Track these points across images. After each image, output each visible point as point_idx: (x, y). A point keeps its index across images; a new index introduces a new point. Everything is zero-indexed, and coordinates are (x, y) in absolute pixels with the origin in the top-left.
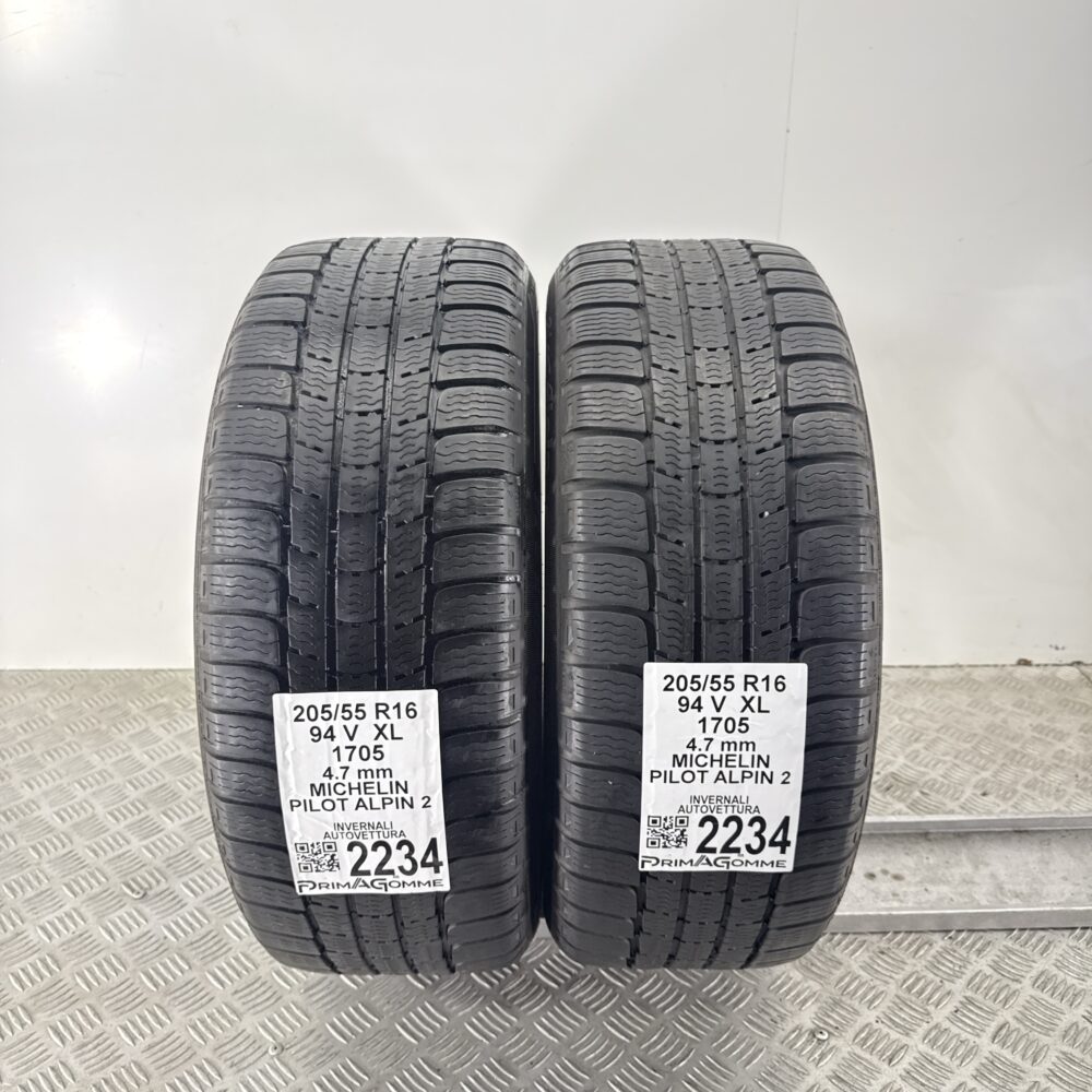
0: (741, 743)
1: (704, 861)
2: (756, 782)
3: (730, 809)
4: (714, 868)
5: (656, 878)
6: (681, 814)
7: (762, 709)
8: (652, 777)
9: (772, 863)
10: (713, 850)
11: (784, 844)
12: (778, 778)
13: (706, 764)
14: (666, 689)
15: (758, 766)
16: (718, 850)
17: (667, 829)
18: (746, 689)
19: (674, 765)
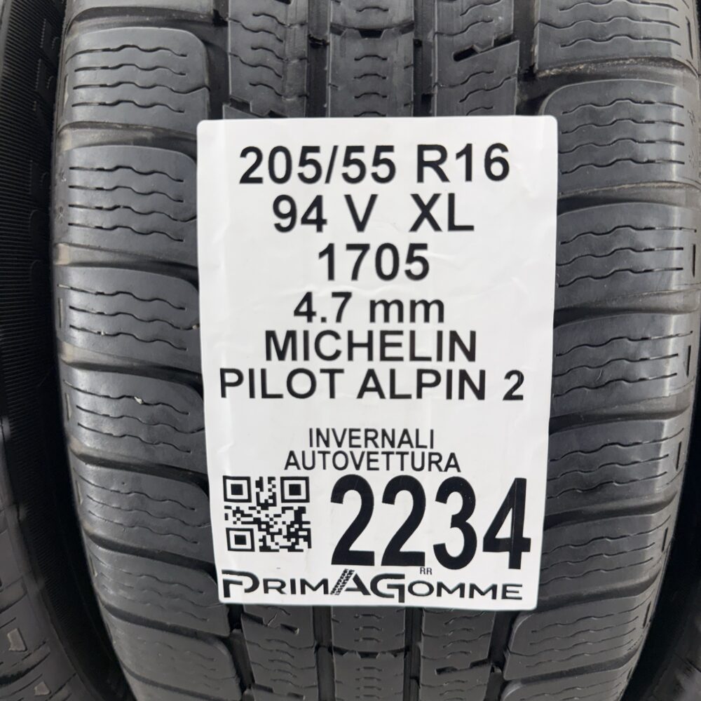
0: (413, 304)
1: (351, 584)
2: (449, 396)
3: (395, 459)
4: (372, 601)
5: (259, 621)
6: (293, 471)
7: (457, 222)
8: (224, 385)
9: (494, 588)
10: (366, 558)
11: (517, 546)
12: (497, 386)
13: (338, 354)
14: (246, 179)
15: (452, 358)
16: (378, 559)
17: (265, 506)
18: (420, 178)
19: (269, 357)
